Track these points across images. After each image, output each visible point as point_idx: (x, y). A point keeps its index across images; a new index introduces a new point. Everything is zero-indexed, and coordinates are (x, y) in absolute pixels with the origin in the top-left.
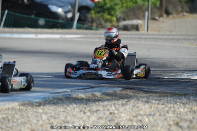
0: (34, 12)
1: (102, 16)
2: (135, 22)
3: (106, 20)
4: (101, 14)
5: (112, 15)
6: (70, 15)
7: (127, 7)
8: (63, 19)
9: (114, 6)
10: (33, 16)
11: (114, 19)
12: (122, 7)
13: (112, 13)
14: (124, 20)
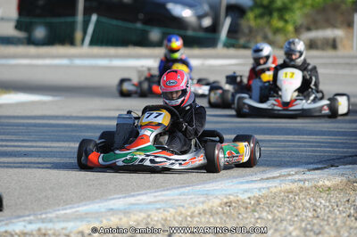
0: (141, 16)
1: (269, 22)
2: (329, 33)
3: (277, 31)
4: (266, 18)
5: (286, 21)
6: (207, 22)
7: (312, 6)
8: (194, 30)
9: (290, 5)
10: (139, 25)
11: (290, 28)
12: (304, 5)
13: (287, 17)
14: (309, 29)
